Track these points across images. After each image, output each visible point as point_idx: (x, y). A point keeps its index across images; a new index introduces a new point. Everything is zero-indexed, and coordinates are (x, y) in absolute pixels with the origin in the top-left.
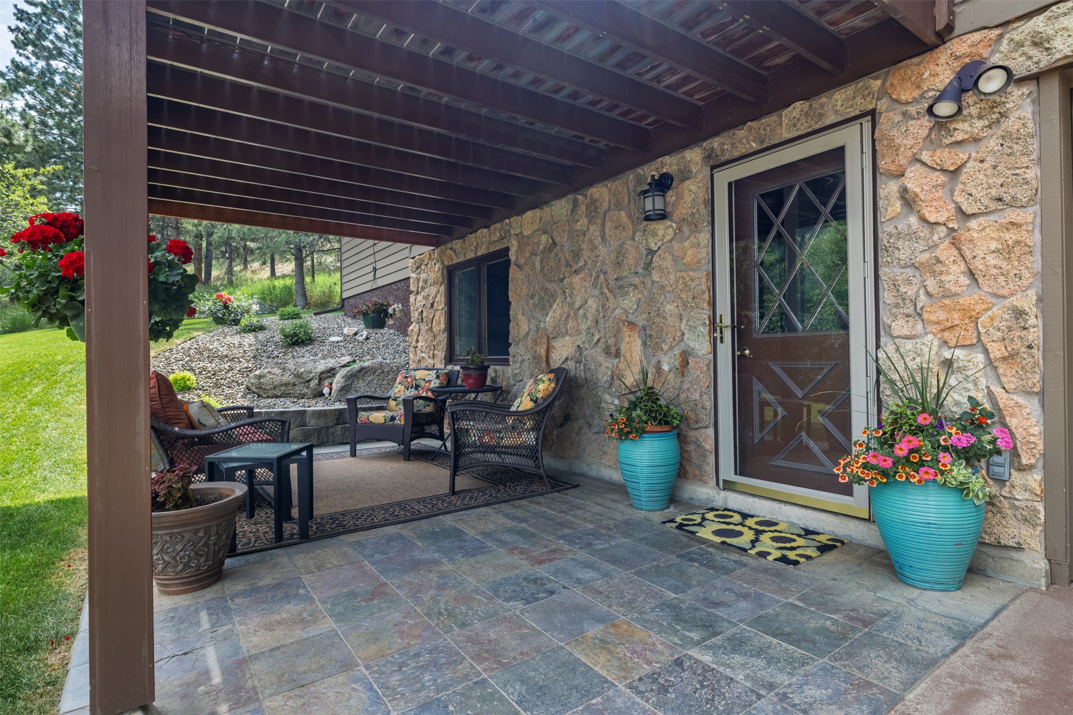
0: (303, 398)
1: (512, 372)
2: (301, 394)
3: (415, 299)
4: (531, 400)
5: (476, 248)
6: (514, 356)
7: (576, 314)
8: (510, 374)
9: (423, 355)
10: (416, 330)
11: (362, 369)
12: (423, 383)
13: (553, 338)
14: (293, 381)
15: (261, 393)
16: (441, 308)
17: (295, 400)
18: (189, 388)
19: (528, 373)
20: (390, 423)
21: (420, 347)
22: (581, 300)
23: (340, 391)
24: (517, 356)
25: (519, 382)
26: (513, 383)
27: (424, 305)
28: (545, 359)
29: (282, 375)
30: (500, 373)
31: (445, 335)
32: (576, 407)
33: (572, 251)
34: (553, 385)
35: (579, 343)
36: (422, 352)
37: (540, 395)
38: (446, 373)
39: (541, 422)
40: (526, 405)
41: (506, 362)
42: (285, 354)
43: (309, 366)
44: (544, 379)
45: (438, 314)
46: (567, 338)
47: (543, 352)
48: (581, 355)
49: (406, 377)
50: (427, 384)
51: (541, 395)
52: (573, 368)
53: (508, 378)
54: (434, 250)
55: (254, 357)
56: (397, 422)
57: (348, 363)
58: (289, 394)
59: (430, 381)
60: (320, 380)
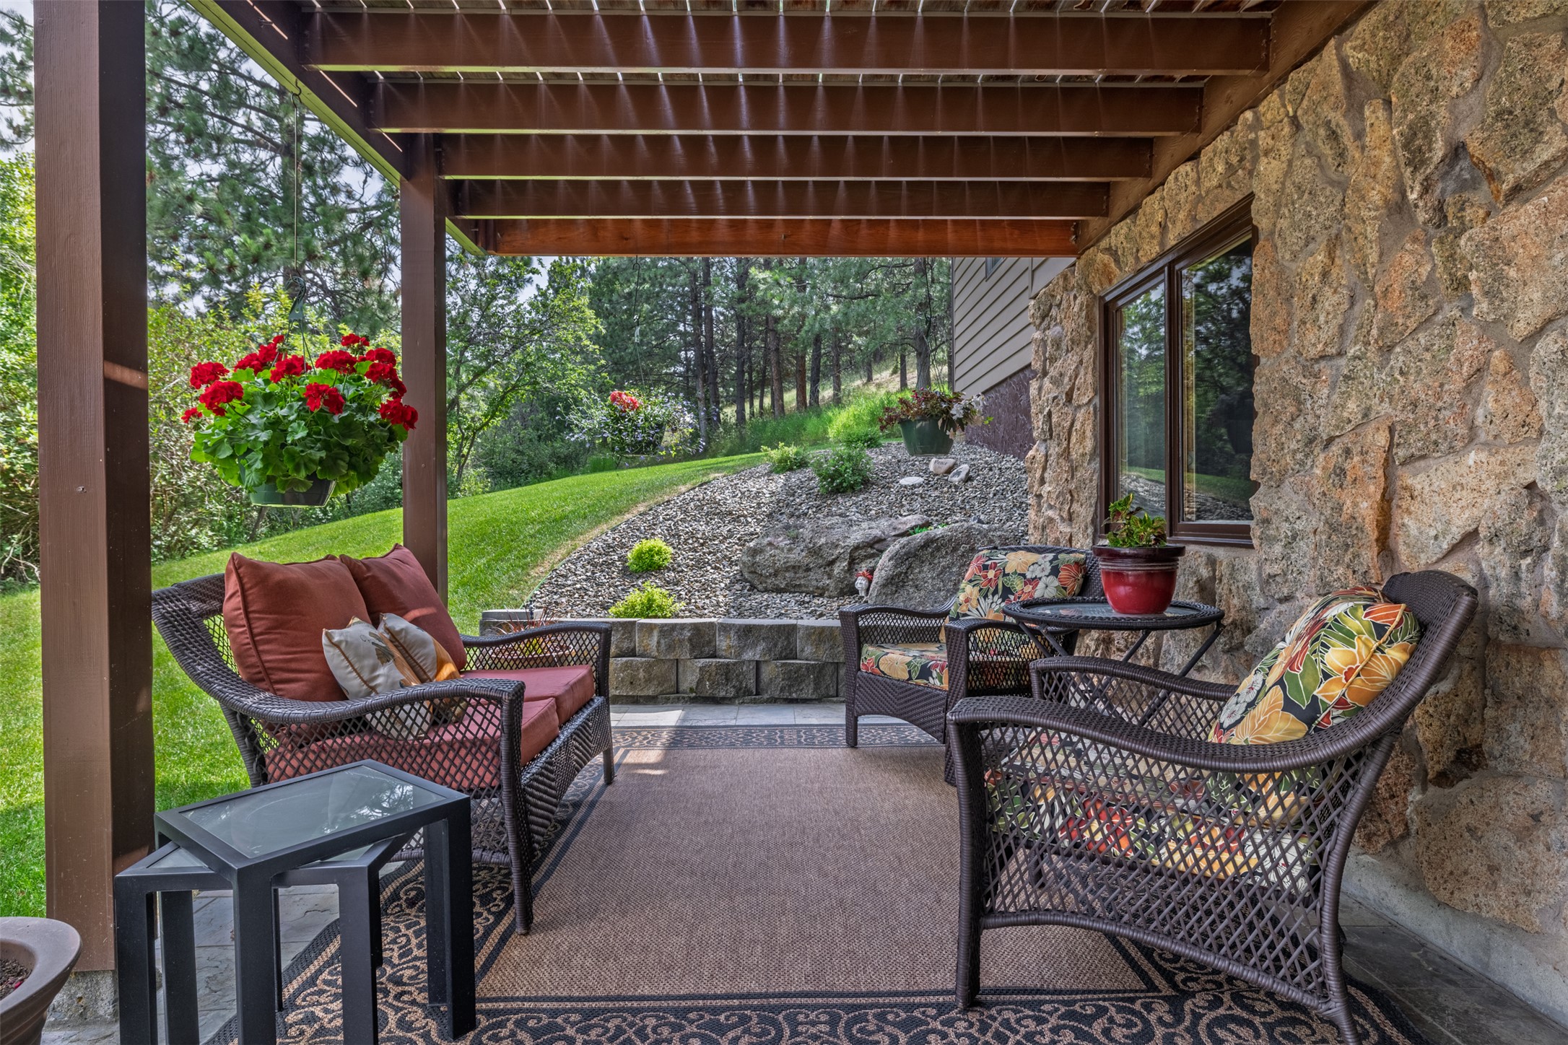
0: (821, 595)
1: (1260, 569)
2: (818, 588)
3: (1040, 389)
4: (1289, 706)
5: (1163, 227)
6: (1266, 521)
7: (1516, 363)
8: (1254, 576)
9: (1050, 513)
10: (1040, 457)
11: (929, 542)
12: (1018, 585)
13: (1410, 460)
14: (807, 561)
15: (756, 582)
16: (1085, 400)
17: (807, 599)
18: (660, 567)
19: (1310, 576)
20: (920, 681)
21: (1045, 495)
22: (1546, 299)
23: (884, 586)
24: (1275, 520)
25: (1281, 601)
26: (1262, 602)
27: (1055, 398)
28: (1374, 535)
29: (790, 550)
30: (1223, 569)
31: (1096, 465)
32: (1513, 728)
33: (1499, 115)
34: (1396, 654)
35: (1526, 476)
36: (1051, 507)
37: (1330, 693)
38: (1077, 563)
39: (1336, 803)
40: (1266, 725)
41: (1239, 538)
42: (819, 508)
43: (836, 534)
44: (1352, 624)
45: (1080, 415)
46: (1472, 458)
47: (1366, 509)
48: (1541, 521)
49: (986, 568)
50: (1029, 588)
51: (1337, 692)
52: (1503, 573)
53: (1247, 587)
54: (1074, 265)
55: (770, 515)
56: (934, 681)
57: (912, 528)
58: (800, 586)
59: (1034, 581)
60: (852, 562)
